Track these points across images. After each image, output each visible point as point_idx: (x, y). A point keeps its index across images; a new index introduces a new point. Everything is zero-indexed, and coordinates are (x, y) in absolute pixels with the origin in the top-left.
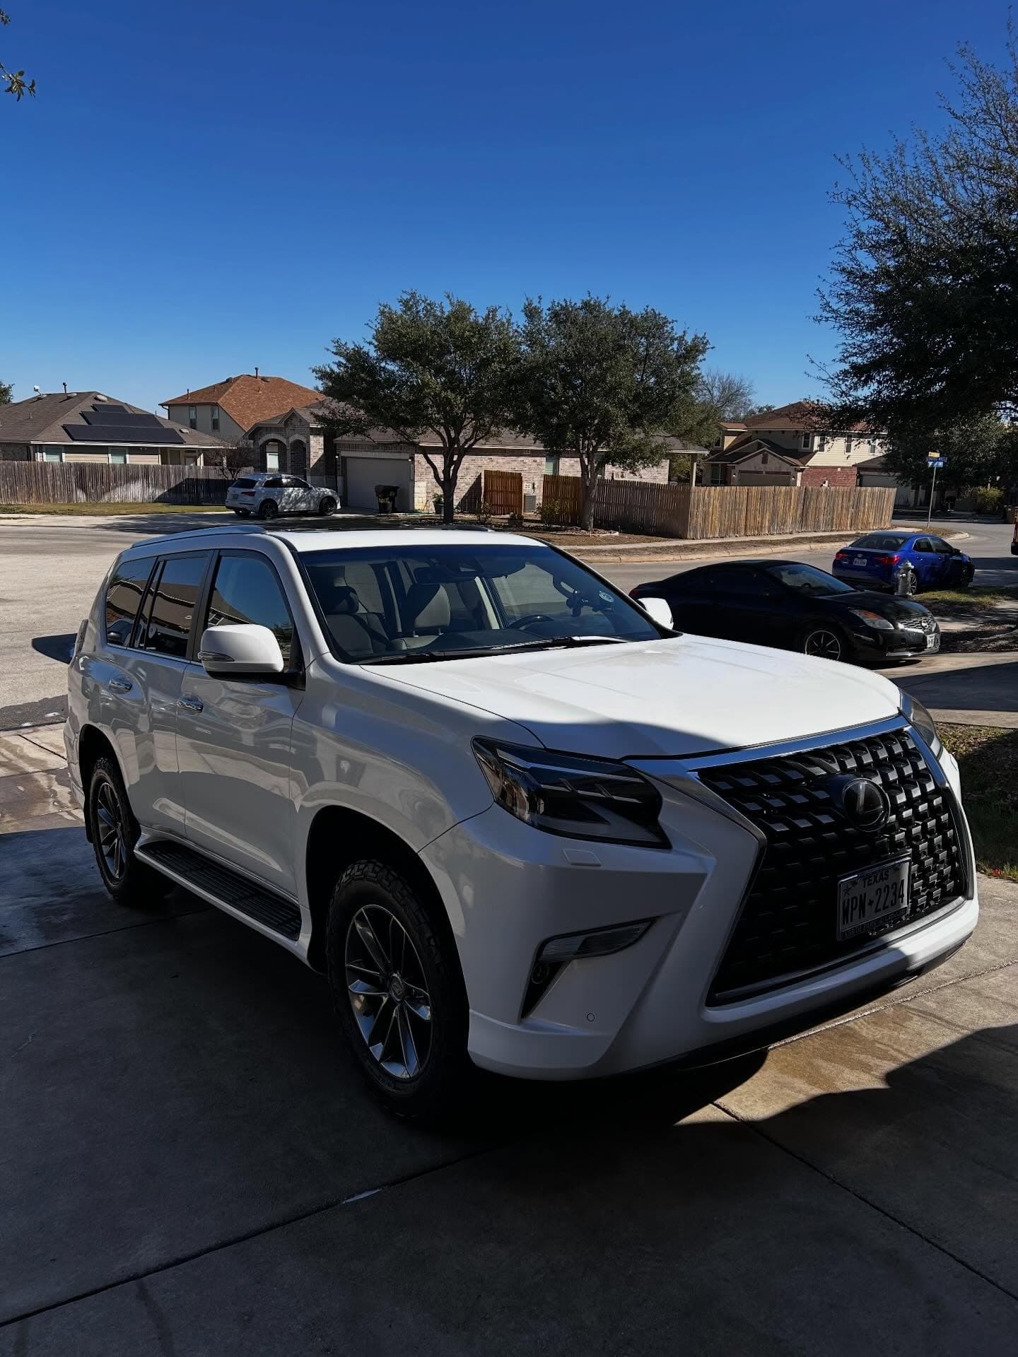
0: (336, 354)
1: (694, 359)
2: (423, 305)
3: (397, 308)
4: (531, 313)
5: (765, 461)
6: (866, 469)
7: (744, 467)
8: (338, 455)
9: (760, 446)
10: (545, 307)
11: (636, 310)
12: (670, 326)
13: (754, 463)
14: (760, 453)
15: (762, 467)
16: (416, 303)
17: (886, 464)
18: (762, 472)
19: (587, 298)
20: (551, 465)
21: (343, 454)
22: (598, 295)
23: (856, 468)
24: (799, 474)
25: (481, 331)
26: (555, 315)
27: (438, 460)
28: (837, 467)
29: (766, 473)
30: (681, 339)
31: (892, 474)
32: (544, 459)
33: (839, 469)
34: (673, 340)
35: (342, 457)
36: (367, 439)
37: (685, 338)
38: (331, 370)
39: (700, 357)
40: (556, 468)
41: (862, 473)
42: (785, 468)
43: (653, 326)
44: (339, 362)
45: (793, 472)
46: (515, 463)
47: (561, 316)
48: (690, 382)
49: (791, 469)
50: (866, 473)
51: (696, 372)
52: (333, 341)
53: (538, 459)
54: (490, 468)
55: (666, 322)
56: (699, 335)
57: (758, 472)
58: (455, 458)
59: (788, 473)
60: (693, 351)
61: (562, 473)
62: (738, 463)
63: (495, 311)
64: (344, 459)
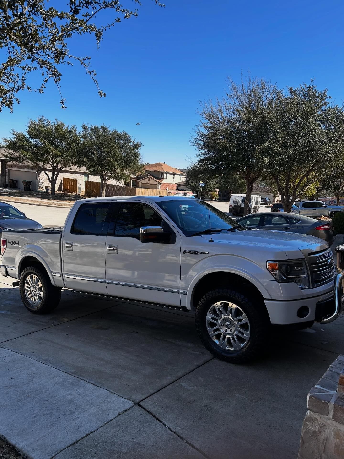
0: (13, 134)
1: (137, 149)
2: (46, 121)
3: (37, 121)
4: (85, 128)
5: (149, 180)
6: (180, 185)
7: (143, 181)
8: (7, 169)
9: (148, 175)
10: (89, 126)
11: (120, 131)
12: (130, 137)
13: (146, 181)
14: (147, 178)
15: (148, 182)
16: (44, 120)
17: (185, 184)
18: (148, 184)
19: (103, 125)
20: (86, 177)
21: (9, 168)
22: (106, 125)
23: (176, 184)
24: (160, 185)
25: (68, 132)
26: (92, 130)
27: (50, 174)
28: (170, 184)
29: (150, 184)
30: (133, 142)
31: (187, 187)
32: (83, 175)
33: (171, 184)
34: (131, 142)
35: (8, 170)
36: (23, 165)
37: (135, 142)
38: (11, 140)
39: (139, 148)
40: (88, 178)
41: (178, 186)
42: (156, 183)
43: (125, 137)
44: (14, 137)
45: (158, 184)
46: (74, 176)
47: (94, 130)
48: (136, 156)
49: (157, 183)
50: (179, 186)
51: (138, 153)
52: (12, 130)
53: (82, 175)
54: (65, 177)
55: (129, 136)
56: (139, 141)
57: (147, 184)
58: (56, 173)
59: (157, 185)
60: (137, 146)
61: (89, 180)
62: (141, 180)
63: (73, 126)
64: (9, 170)
